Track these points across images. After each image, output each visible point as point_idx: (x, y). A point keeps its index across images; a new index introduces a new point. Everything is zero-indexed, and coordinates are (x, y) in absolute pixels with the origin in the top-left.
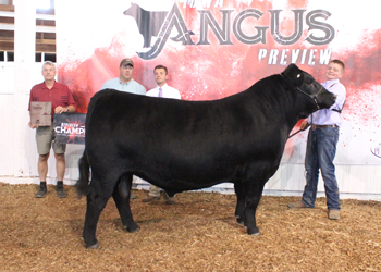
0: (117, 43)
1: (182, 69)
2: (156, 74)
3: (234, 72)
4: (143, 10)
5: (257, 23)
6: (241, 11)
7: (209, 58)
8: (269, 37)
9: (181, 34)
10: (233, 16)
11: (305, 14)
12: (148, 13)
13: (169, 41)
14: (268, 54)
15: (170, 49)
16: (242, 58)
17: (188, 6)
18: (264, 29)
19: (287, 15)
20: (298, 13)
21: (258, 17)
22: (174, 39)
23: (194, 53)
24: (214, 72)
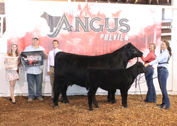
0: (37, 30)
1: (68, 42)
2: (53, 43)
3: (90, 44)
4: (50, 16)
5: (100, 23)
6: (93, 18)
7: (80, 38)
8: (105, 29)
9: (67, 27)
10: (90, 20)
11: (119, 20)
12: (52, 17)
13: (62, 30)
14: (104, 36)
15: (62, 33)
16: (94, 38)
17: (70, 15)
18: (102, 26)
19: (111, 20)
20: (116, 20)
21: (100, 21)
22: (64, 29)
23: (73, 35)
24: (82, 43)
